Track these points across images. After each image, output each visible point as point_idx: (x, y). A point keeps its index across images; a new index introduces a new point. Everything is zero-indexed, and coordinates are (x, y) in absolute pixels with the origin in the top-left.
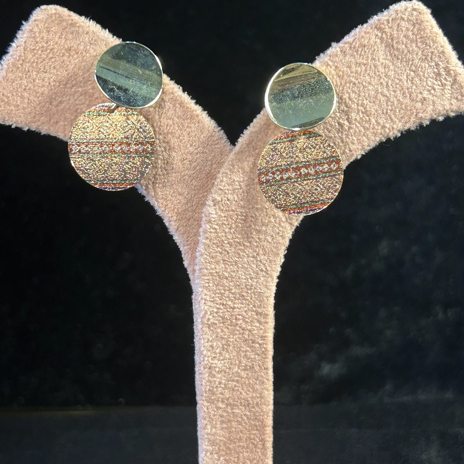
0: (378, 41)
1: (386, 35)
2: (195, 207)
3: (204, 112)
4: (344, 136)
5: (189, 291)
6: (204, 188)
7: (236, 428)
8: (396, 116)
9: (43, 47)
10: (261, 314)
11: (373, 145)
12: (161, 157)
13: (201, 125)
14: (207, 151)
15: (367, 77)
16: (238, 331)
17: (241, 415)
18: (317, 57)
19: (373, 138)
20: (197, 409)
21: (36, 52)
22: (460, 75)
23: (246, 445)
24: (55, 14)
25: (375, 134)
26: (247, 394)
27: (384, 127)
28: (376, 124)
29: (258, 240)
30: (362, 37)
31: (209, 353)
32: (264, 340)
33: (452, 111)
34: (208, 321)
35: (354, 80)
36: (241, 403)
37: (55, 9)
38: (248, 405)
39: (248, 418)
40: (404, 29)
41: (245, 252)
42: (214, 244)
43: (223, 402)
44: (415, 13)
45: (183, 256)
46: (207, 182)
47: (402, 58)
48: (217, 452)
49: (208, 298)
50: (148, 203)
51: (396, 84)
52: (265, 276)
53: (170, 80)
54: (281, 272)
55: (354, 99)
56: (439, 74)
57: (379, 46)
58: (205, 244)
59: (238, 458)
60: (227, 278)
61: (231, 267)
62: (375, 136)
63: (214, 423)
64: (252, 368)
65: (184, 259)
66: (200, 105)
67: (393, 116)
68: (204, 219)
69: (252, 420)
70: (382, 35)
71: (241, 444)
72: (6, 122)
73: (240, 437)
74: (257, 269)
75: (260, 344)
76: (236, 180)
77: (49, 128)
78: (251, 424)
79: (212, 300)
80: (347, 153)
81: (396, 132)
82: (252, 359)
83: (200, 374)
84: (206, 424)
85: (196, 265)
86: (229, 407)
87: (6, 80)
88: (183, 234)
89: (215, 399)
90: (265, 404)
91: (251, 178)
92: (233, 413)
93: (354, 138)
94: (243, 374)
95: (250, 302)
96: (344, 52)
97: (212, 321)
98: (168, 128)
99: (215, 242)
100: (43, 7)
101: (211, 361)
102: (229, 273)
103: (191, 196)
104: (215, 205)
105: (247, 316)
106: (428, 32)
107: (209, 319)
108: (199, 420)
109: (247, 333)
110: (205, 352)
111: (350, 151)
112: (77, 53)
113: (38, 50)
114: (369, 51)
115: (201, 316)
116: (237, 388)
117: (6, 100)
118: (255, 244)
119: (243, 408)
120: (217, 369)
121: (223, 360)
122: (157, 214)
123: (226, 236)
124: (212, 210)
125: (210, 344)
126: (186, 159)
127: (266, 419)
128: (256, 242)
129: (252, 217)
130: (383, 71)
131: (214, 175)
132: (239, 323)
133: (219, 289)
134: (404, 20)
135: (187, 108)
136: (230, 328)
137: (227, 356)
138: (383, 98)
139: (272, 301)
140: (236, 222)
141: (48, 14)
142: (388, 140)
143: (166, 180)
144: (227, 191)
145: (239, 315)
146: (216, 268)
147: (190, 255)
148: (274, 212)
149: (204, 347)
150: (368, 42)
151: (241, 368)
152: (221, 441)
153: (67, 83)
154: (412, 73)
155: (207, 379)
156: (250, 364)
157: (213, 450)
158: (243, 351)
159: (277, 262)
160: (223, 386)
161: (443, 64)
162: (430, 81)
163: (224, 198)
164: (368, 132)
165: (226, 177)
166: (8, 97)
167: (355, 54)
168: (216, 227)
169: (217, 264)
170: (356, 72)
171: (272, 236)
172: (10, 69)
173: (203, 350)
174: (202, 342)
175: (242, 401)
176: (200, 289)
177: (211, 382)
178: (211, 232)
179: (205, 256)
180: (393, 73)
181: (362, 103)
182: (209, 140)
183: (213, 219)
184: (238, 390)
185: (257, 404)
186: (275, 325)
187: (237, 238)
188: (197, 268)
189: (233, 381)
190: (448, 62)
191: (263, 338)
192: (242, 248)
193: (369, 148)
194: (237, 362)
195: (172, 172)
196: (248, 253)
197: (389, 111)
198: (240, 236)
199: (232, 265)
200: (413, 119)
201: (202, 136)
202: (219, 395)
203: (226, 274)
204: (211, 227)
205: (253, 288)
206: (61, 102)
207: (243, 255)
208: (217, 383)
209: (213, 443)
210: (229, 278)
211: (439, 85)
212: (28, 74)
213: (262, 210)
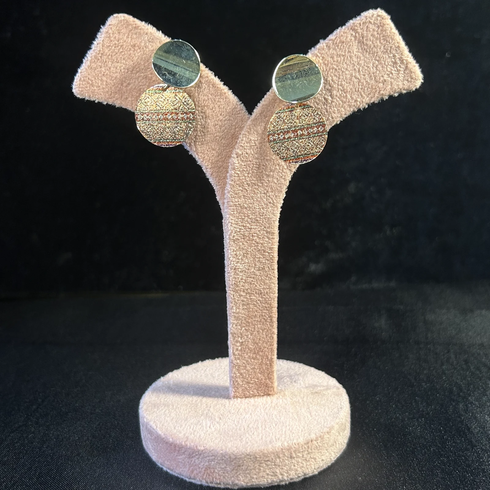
0: (353, 38)
1: (359, 34)
2: (224, 158)
3: (229, 91)
4: (328, 108)
5: (221, 217)
6: (230, 145)
7: (252, 309)
8: (364, 93)
9: (115, 44)
10: (269, 233)
11: (348, 114)
12: (200, 123)
13: (227, 100)
14: (232, 119)
15: (345, 65)
16: (254, 244)
17: (256, 300)
18: (309, 51)
19: (348, 109)
20: (227, 296)
21: (110, 47)
22: (410, 63)
23: (259, 320)
24: (124, 20)
25: (350, 106)
26: (260, 286)
27: (356, 101)
28: (350, 98)
29: (267, 182)
30: (342, 35)
31: (234, 259)
32: (272, 250)
33: (404, 89)
34: (233, 237)
35: (335, 67)
36: (256, 292)
37: (124, 17)
38: (261, 293)
39: (260, 302)
40: (371, 30)
41: (259, 190)
42: (237, 184)
43: (244, 291)
44: (379, 18)
45: (216, 193)
46: (232, 141)
47: (370, 51)
48: (240, 324)
49: (233, 222)
50: (191, 156)
51: (365, 70)
52: (273, 207)
53: (206, 67)
54: (283, 204)
55: (336, 81)
56: (395, 63)
57: (354, 43)
58: (231, 185)
59: (254, 328)
60: (246, 208)
61: (249, 200)
62: (350, 108)
63: (238, 305)
64: (263, 269)
65: (216, 195)
66: (227, 86)
67: (362, 93)
68: (230, 167)
69: (264, 303)
70: (356, 34)
71: (256, 319)
72: (91, 98)
73: (256, 315)
74: (267, 202)
75: (269, 253)
76: (252, 139)
77: (121, 102)
78: (263, 306)
79: (236, 223)
80: (330, 120)
81: (365, 104)
82: (263, 263)
83: (229, 273)
84: (233, 306)
85: (225, 199)
86: (248, 295)
87: (90, 68)
88: (216, 178)
89: (238, 290)
90: (272, 293)
91: (263, 138)
92: (251, 299)
93: (335, 109)
94: (258, 273)
95: (262, 224)
96: (329, 47)
97: (236, 237)
98: (205, 102)
99: (238, 183)
100: (115, 15)
101: (236, 265)
102: (247, 205)
103: (221, 151)
104: (237, 157)
105: (260, 234)
106: (389, 32)
107: (234, 236)
108: (228, 303)
109: (260, 246)
110: (231, 259)
111: (332, 118)
112: (140, 48)
113: (112, 47)
114: (346, 46)
115: (229, 234)
116: (253, 282)
117: (91, 83)
118: (266, 184)
119: (258, 295)
120: (240, 270)
121: (243, 264)
122: (198, 163)
123: (245, 179)
124: (235, 161)
125: (235, 253)
126: (218, 124)
127: (273, 302)
128: (266, 183)
129: (263, 165)
130: (356, 60)
131: (237, 136)
132: (255, 239)
133: (241, 216)
134: (371, 23)
135: (218, 88)
136: (248, 242)
137: (246, 261)
138: (356, 80)
139: (277, 224)
140: (252, 169)
141: (118, 20)
142: (359, 110)
143: (203, 140)
144: (246, 147)
145: (255, 233)
146: (238, 201)
147: (221, 192)
148: (279, 162)
149: (231, 255)
150: (346, 39)
151: (256, 269)
152: (242, 317)
153: (133, 70)
154: (376, 62)
155: (233, 276)
156: (262, 267)
157: (237, 323)
158: (257, 258)
159: (280, 197)
160: (244, 281)
161: (398, 55)
162: (389, 68)
163: (243, 152)
164: (345, 105)
165: (246, 137)
166: (92, 81)
167: (337, 48)
168: (239, 173)
169: (240, 198)
170: (337, 61)
171: (277, 179)
172: (93, 61)
173: (230, 257)
174: (230, 251)
175: (257, 291)
176: (228, 216)
177: (235, 278)
178: (235, 176)
179: (231, 193)
180: (363, 61)
181: (341, 84)
182: (233, 110)
183: (236, 167)
184: (254, 284)
185: (267, 293)
186: (279, 240)
187: (253, 180)
188: (226, 201)
189: (251, 277)
190: (402, 54)
191: (271, 249)
192: (257, 187)
193: (345, 116)
194: (253, 265)
195: (208, 134)
196: (260, 191)
197: (360, 90)
198: (255, 179)
199: (250, 199)
200: (376, 95)
201: (228, 108)
202: (241, 287)
203: (246, 206)
204: (235, 172)
205: (264, 215)
206: (129, 84)
207: (257, 192)
208: (240, 279)
209: (237, 318)
210: (247, 208)
211: (395, 70)
212: (106, 63)
213: (270, 161)
